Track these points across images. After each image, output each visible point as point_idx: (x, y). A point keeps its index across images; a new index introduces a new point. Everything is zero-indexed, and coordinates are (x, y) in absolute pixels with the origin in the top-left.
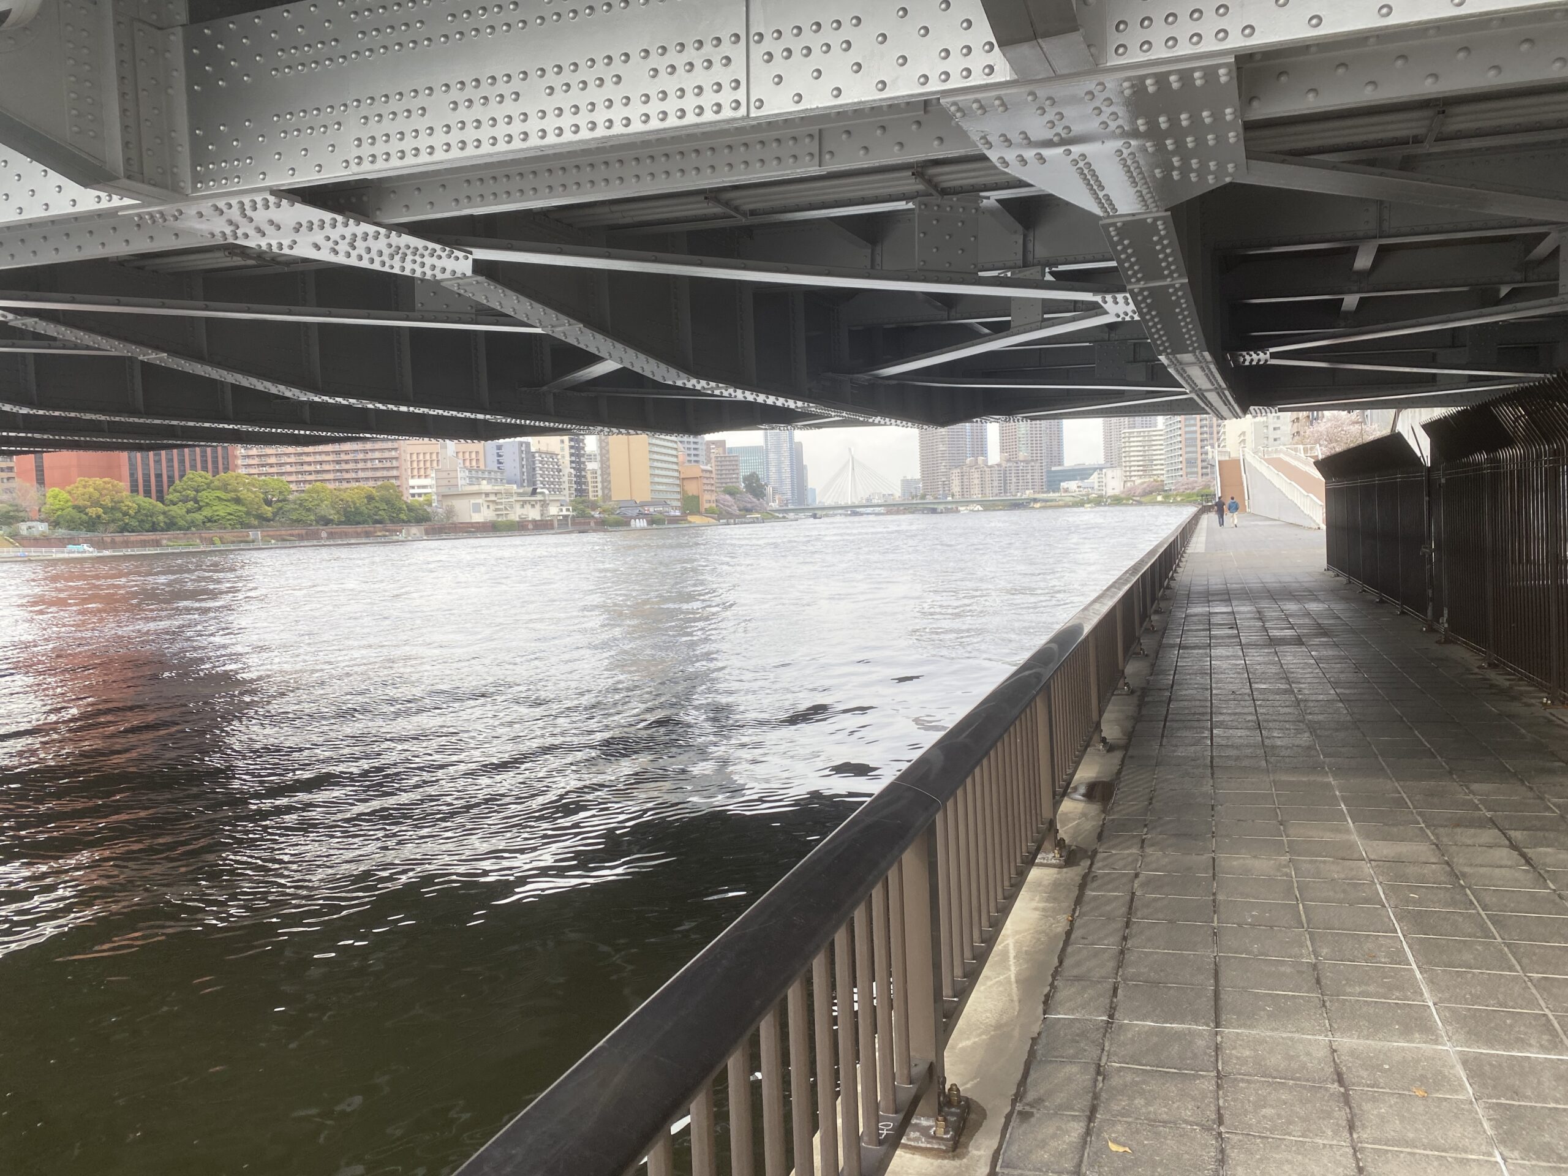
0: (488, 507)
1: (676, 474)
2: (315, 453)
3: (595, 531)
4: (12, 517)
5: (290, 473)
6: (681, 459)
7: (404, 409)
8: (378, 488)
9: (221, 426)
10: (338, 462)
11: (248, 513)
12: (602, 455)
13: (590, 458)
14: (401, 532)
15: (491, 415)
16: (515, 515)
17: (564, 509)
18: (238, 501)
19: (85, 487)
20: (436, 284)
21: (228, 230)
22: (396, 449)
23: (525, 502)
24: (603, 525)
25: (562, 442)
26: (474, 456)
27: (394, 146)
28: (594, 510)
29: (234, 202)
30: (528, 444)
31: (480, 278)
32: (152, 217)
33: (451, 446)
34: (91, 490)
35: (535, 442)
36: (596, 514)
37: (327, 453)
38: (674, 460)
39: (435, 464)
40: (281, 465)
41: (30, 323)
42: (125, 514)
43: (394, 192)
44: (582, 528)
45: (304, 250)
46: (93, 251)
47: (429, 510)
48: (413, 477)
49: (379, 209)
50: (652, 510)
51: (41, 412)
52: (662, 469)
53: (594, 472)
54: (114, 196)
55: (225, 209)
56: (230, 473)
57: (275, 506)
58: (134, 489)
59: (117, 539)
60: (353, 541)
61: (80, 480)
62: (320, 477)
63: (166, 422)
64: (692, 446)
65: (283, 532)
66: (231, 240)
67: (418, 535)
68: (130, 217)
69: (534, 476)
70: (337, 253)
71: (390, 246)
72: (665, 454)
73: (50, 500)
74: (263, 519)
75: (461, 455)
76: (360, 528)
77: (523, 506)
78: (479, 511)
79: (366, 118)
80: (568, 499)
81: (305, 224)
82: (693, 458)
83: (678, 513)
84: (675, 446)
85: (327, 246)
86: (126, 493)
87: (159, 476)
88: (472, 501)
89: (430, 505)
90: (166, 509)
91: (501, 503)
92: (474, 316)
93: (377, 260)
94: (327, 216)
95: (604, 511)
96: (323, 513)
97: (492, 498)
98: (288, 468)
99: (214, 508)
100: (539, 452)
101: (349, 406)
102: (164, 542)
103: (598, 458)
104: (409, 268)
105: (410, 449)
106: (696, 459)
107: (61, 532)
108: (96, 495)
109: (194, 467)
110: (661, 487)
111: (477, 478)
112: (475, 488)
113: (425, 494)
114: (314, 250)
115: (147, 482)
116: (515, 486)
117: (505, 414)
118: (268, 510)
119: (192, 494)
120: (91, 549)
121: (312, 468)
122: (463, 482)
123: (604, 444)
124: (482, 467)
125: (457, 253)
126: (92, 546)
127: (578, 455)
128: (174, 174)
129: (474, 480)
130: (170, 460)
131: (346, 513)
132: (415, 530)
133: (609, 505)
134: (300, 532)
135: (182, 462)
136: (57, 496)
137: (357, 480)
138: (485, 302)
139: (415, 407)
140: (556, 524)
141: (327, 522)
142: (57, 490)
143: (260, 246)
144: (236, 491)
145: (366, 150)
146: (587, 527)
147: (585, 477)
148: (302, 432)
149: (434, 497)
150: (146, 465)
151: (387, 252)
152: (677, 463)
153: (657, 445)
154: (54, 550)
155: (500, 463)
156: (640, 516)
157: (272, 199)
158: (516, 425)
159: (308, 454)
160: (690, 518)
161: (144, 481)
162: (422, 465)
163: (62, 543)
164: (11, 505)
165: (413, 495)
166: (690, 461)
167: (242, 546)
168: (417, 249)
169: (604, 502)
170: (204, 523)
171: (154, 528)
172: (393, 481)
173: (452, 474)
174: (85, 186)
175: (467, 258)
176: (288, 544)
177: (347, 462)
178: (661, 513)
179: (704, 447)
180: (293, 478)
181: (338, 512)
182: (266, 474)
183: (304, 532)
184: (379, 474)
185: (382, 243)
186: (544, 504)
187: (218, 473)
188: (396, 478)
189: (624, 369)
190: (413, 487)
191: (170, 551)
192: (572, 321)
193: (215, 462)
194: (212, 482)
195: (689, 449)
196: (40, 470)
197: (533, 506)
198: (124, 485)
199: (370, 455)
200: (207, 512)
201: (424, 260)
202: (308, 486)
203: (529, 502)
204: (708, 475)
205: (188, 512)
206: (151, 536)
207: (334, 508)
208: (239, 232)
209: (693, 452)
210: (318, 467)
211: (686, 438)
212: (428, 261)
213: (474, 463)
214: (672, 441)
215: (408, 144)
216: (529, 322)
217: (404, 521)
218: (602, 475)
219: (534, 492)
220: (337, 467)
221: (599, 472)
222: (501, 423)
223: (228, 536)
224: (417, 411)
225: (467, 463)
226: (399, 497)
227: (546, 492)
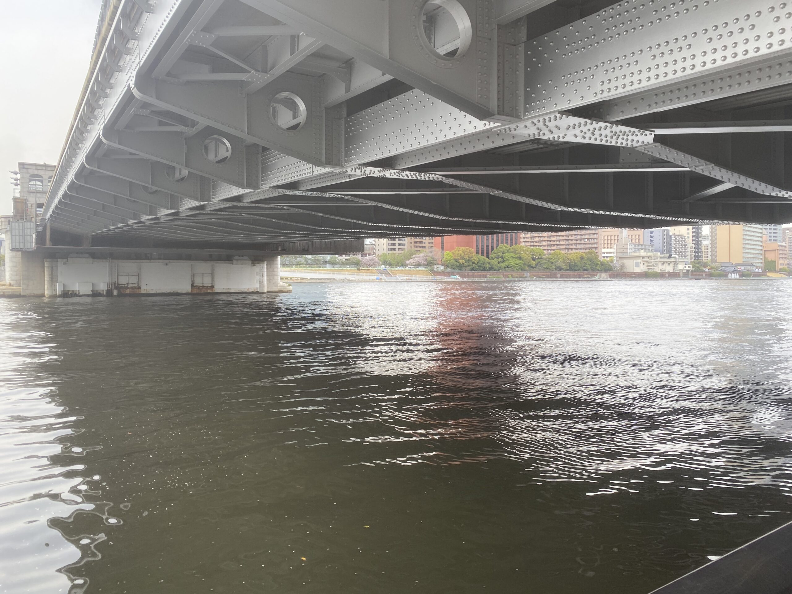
0: (644, 264)
1: (761, 248)
2: (556, 236)
3: (705, 279)
4: (431, 263)
5: (544, 246)
6: (764, 239)
7: (608, 213)
8: (586, 253)
9: (520, 223)
10: (567, 240)
11: (524, 264)
12: (712, 236)
13: (705, 238)
14: (597, 276)
15: (654, 215)
16: (659, 268)
17: (687, 266)
18: (520, 258)
19: (459, 251)
20: (633, 149)
21: (536, 132)
22: (596, 234)
23: (664, 262)
24: (710, 276)
25: (688, 229)
26: (637, 237)
27: (621, 82)
28: (705, 267)
29: (541, 119)
30: (668, 231)
31: (657, 144)
32: (505, 130)
33: (625, 232)
34: (461, 252)
35: (672, 230)
36: (707, 270)
37: (563, 236)
38: (760, 239)
39: (616, 241)
40: (541, 241)
41: (451, 181)
42: (473, 263)
43: (616, 105)
44: (698, 277)
45: (570, 138)
46: (480, 147)
47: (612, 265)
48: (604, 248)
49: (609, 114)
50: (743, 268)
51: (450, 219)
52: (751, 244)
53: (707, 246)
54: (491, 123)
55: (537, 123)
56: (518, 245)
57: (537, 261)
58: (478, 252)
59: (470, 274)
60: (572, 279)
61: (457, 248)
62: (558, 247)
63: (497, 222)
64: (773, 231)
65: (540, 274)
66: (537, 137)
67: (605, 277)
68: (495, 132)
69: (670, 248)
70: (585, 138)
71: (612, 132)
72: (754, 236)
73: (445, 256)
74: (531, 267)
75: (630, 237)
76: (576, 273)
77: (663, 264)
78: (639, 266)
79: (607, 71)
80: (690, 261)
81: (572, 126)
82: (773, 238)
83: (760, 271)
84: (760, 231)
85: (580, 135)
86: (474, 254)
87: (488, 246)
88: (635, 261)
89: (612, 262)
90: (490, 261)
91: (651, 262)
92: (650, 164)
93: (604, 139)
94: (583, 120)
95: (711, 268)
96: (559, 265)
97: (646, 259)
98: (544, 243)
99: (510, 261)
100: (674, 235)
101: (581, 212)
102: (488, 276)
103: (710, 238)
104: (621, 142)
105: (604, 234)
106: (775, 239)
107: (449, 270)
108: (463, 254)
109: (502, 243)
110: (750, 255)
111: (639, 249)
112: (637, 254)
113: (610, 257)
114: (574, 138)
115: (483, 249)
116: (659, 253)
117: (661, 215)
118: (533, 263)
119: (501, 254)
120: (459, 278)
121: (555, 243)
122: (631, 251)
123: (714, 230)
124: (641, 243)
125: (646, 132)
126: (460, 276)
127: (697, 237)
128: (517, 110)
129: (636, 250)
130: (493, 239)
131: (570, 265)
132: (604, 275)
133: (714, 265)
134: (548, 274)
135: (497, 240)
136: (448, 255)
137: (576, 249)
138: (658, 156)
139: (614, 212)
140: (682, 274)
141: (561, 269)
142: (448, 252)
143: (549, 138)
144: (520, 253)
145: (606, 86)
146: (701, 277)
147: (701, 249)
148: (556, 226)
149: (615, 258)
150: (483, 242)
151: (609, 135)
152: (761, 242)
153: (749, 231)
154: (446, 277)
155: (651, 241)
156: (734, 272)
157: (558, 115)
158: (667, 220)
159: (553, 236)
160: (768, 274)
161: (482, 248)
162: (609, 242)
163: (449, 274)
164: (432, 258)
165: (604, 257)
166: (771, 240)
167: (521, 279)
168: (625, 132)
169: (712, 263)
170: (505, 268)
171: (484, 270)
172: (594, 250)
173: (625, 247)
174: (480, 120)
175: (651, 134)
176: (542, 279)
177: (572, 240)
178: (748, 270)
179: (781, 232)
180: (546, 248)
181: (566, 265)
182: (533, 246)
183: (549, 274)
184: (587, 246)
185: (608, 132)
186: (675, 263)
187: (512, 245)
188: (596, 248)
189: (737, 186)
190: (604, 253)
191: (490, 280)
192: (708, 163)
193: (511, 240)
194: (510, 249)
195: (770, 233)
196: (442, 243)
197: (669, 264)
198: (474, 250)
199: (583, 237)
200: (506, 263)
201: (628, 137)
202: (552, 252)
203: (667, 262)
204: (783, 248)
205: (499, 263)
206: (483, 273)
207: (564, 263)
208: (541, 133)
209: (773, 235)
210: (558, 243)
211: (768, 226)
212: (630, 138)
213: (637, 241)
214: (759, 228)
215: (627, 81)
216: (682, 165)
217: (598, 270)
218: (712, 248)
219: (670, 257)
220: (567, 243)
221: (710, 246)
222: (659, 219)
223: (515, 275)
224: (614, 214)
225: (634, 241)
226: (597, 258)
227: (677, 257)
